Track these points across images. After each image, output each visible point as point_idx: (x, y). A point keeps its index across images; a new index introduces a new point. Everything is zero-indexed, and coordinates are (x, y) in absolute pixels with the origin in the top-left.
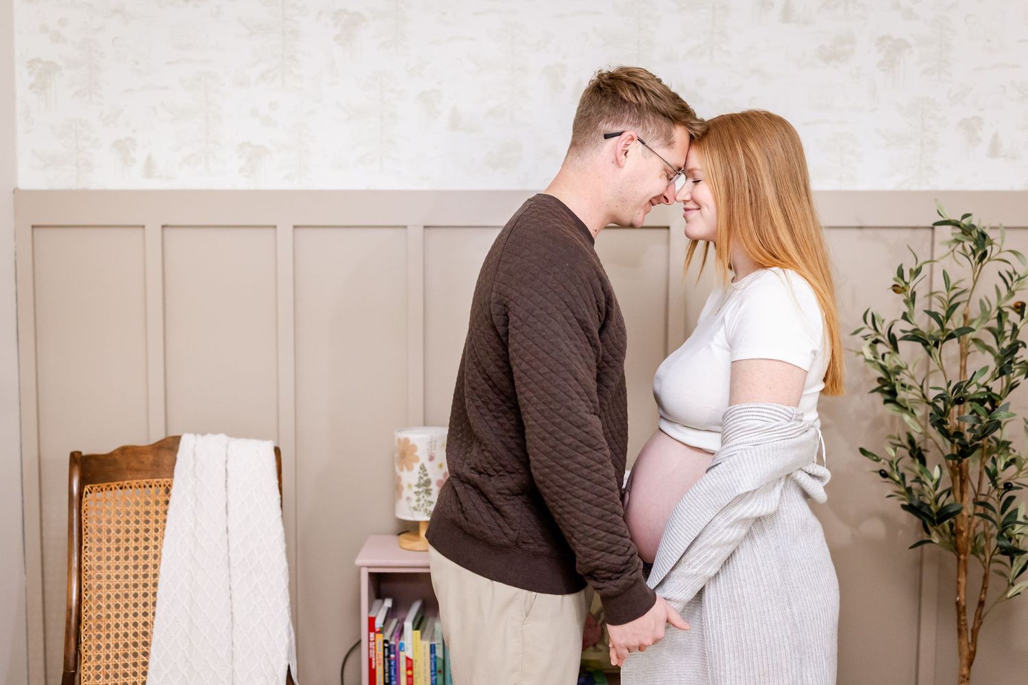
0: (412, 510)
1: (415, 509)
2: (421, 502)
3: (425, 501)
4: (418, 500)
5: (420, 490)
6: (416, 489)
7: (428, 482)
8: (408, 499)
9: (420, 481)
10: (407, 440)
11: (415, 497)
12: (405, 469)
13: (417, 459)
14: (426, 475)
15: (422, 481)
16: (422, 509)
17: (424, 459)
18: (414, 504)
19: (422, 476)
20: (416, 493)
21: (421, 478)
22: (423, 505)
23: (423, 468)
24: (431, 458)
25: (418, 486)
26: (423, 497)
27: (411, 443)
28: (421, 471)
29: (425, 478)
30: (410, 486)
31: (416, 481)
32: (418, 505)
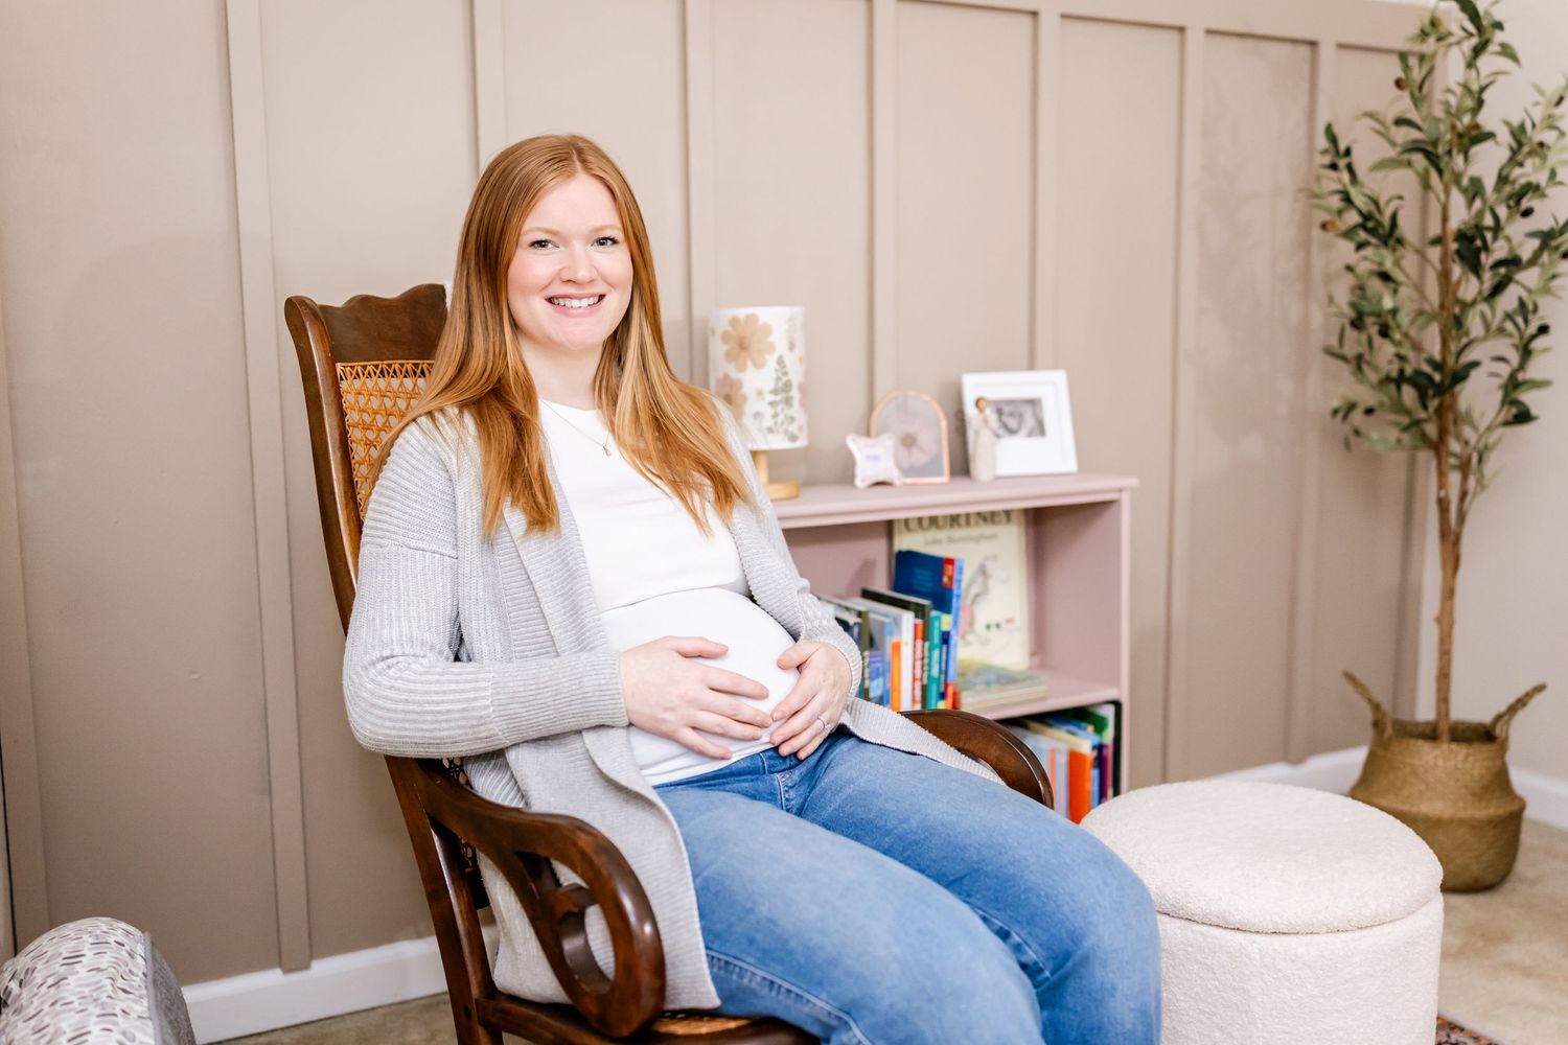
0: (765, 431)
1: (770, 430)
2: (781, 418)
3: (786, 416)
4: (775, 416)
5: (778, 398)
6: (772, 398)
7: (788, 386)
8: (757, 415)
9: (777, 384)
10: (752, 319)
11: (769, 411)
12: (750, 365)
13: (771, 349)
14: (786, 374)
15: (780, 384)
16: (781, 430)
17: (782, 348)
18: (768, 422)
19: (780, 375)
20: (772, 404)
21: (778, 379)
22: (782, 423)
23: (781, 362)
24: (792, 347)
25: (775, 392)
26: (783, 410)
27: (761, 322)
28: (778, 368)
29: (785, 379)
30: (760, 393)
31: (770, 385)
32: (776, 423)
